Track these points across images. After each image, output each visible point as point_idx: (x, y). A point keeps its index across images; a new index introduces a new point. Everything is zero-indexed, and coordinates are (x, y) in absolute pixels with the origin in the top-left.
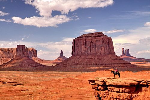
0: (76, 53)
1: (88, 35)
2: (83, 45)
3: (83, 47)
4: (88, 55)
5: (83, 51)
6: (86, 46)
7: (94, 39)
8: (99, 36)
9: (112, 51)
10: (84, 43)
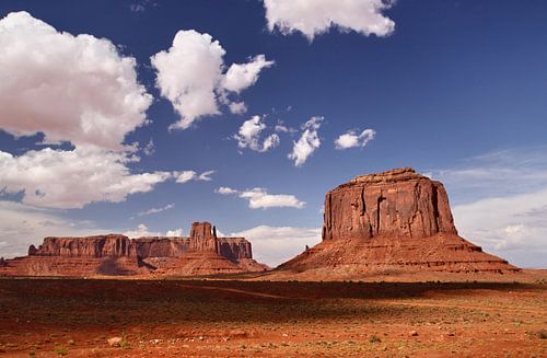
0: (335, 231)
1: (370, 179)
2: (357, 206)
3: (356, 214)
4: (372, 236)
5: (357, 226)
6: (364, 209)
7: (391, 188)
8: (406, 180)
9: (445, 223)
10: (360, 201)
